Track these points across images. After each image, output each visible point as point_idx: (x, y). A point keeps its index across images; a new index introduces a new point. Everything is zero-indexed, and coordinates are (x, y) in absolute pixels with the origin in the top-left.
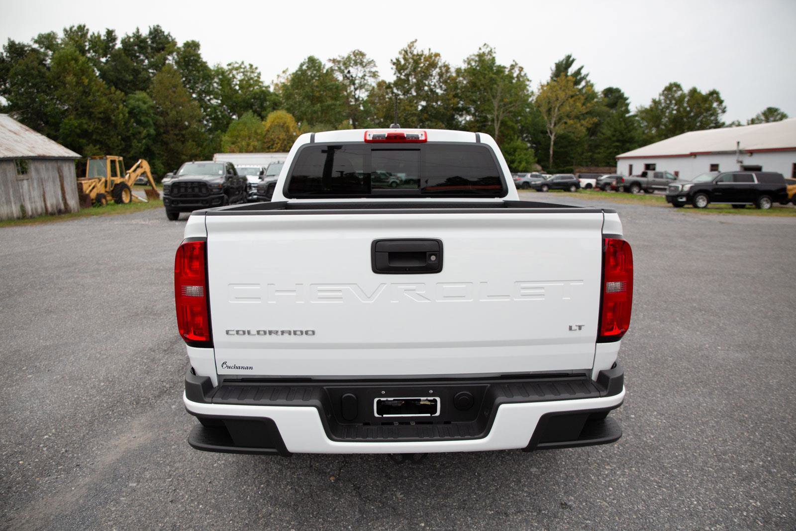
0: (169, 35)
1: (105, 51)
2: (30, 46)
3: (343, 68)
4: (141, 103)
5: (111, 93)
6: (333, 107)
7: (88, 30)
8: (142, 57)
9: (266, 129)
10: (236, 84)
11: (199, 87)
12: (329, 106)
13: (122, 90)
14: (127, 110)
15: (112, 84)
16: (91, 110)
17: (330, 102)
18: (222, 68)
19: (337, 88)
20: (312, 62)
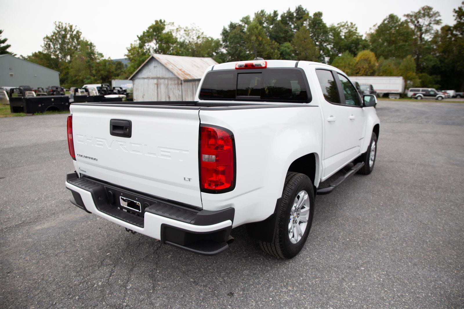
0: (306, 10)
1: (272, 22)
2: (238, 23)
3: (414, 19)
4: (286, 49)
5: (272, 44)
6: (403, 47)
7: (265, 12)
8: (290, 24)
9: (356, 62)
10: (343, 35)
11: (321, 38)
12: (400, 47)
13: (278, 42)
14: (279, 53)
15: (273, 39)
16: (261, 53)
17: (401, 43)
18: (334, 26)
19: (408, 34)
20: (392, 18)
